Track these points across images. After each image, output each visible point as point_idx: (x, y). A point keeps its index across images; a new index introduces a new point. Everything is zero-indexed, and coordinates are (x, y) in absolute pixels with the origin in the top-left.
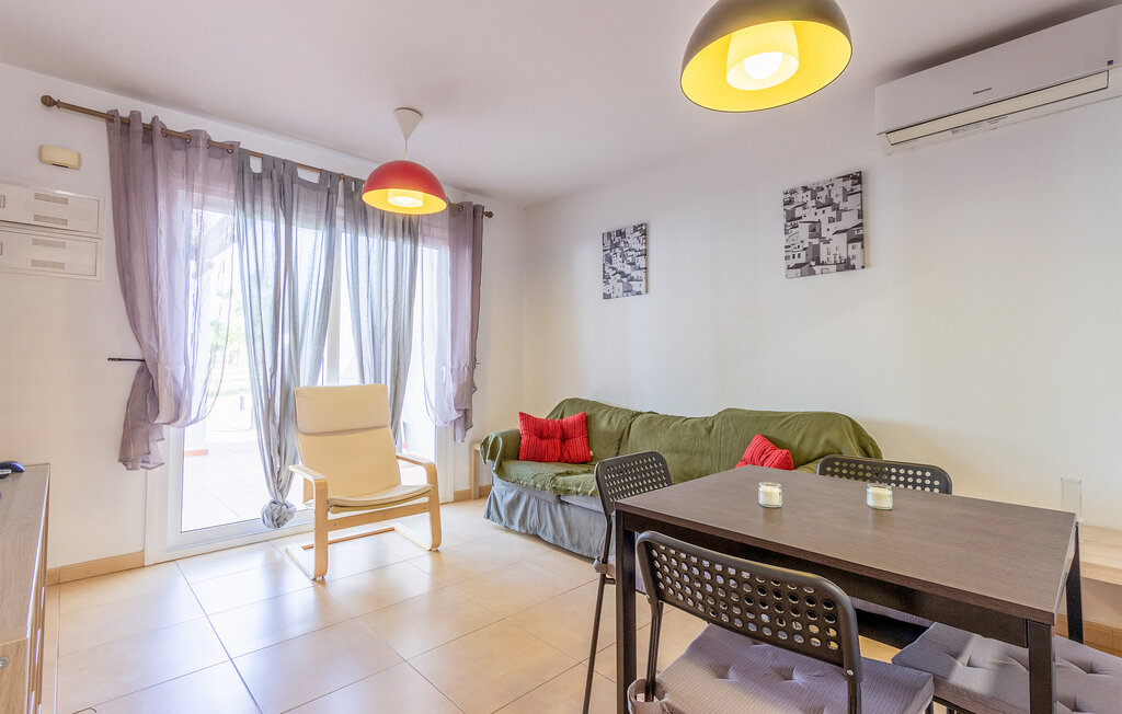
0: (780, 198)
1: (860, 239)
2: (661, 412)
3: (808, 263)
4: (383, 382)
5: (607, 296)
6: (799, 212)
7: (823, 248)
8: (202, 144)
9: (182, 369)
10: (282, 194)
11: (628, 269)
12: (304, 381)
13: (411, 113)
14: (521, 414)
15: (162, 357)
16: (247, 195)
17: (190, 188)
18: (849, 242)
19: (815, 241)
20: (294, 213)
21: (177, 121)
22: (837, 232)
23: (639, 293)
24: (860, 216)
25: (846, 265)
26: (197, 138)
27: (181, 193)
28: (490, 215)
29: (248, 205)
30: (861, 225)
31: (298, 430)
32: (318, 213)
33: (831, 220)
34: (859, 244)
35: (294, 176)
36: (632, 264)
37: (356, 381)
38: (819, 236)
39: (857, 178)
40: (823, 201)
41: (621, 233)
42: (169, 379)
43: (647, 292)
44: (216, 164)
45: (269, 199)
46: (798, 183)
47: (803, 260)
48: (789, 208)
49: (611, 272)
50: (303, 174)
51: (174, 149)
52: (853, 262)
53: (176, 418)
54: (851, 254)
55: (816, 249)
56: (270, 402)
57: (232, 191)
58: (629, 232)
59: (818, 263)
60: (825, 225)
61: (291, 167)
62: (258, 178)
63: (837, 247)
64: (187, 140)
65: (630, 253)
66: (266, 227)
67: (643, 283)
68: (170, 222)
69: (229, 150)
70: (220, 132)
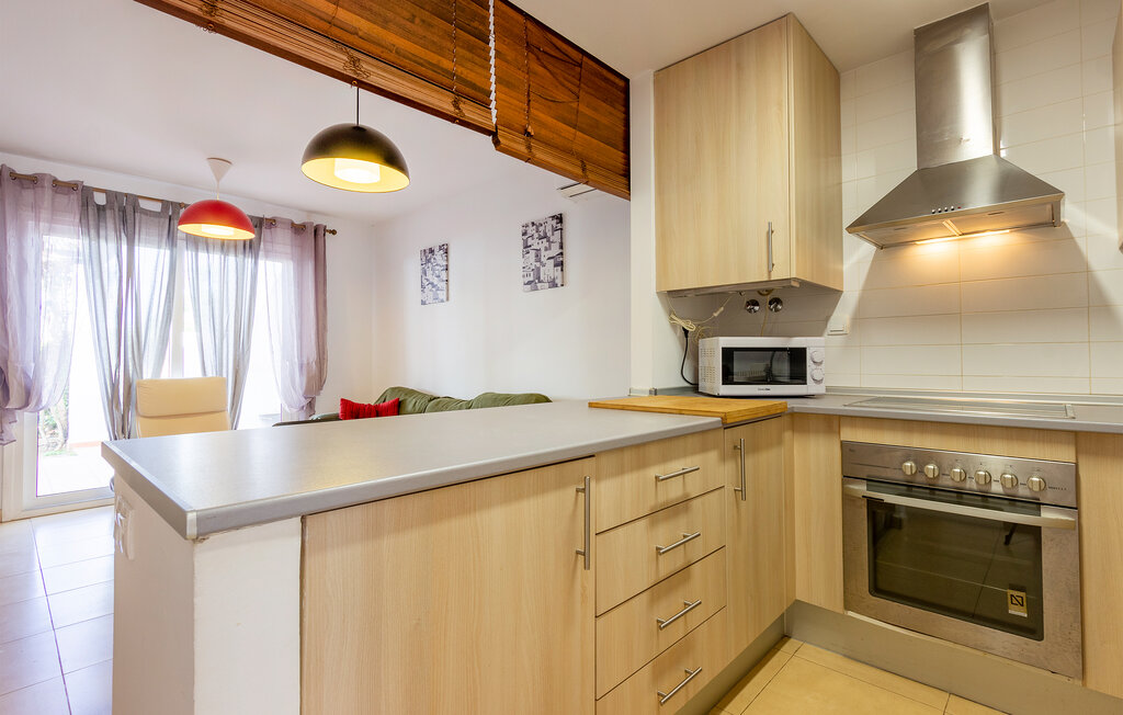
0: (521, 230)
1: (562, 264)
2: (456, 397)
3: (534, 283)
4: (225, 375)
5: (423, 303)
6: (530, 242)
7: (542, 269)
8: (47, 184)
9: (33, 365)
10: (124, 222)
11: (436, 281)
12: (147, 374)
13: (220, 162)
14: (342, 400)
15: (12, 356)
16: (91, 223)
17: (37, 220)
18: (555, 266)
19: (538, 264)
20: (137, 236)
21: (24, 166)
22: (549, 258)
23: (442, 301)
24: (561, 247)
25: (553, 284)
26: (43, 180)
27: (31, 224)
28: (334, 232)
29: (93, 232)
30: (562, 254)
31: (138, 414)
32: (160, 236)
33: (546, 249)
34: (559, 268)
35: (136, 208)
36: (438, 277)
37: (199, 374)
38: (540, 261)
39: (560, 218)
40: (542, 234)
41: (432, 251)
42: (19, 374)
43: (448, 299)
44: (62, 199)
45: (113, 226)
46: (529, 220)
47: (531, 279)
48: (525, 237)
49: (426, 283)
50: (144, 204)
51: (23, 188)
52: (557, 281)
53: (27, 404)
54: (556, 274)
55: (538, 269)
56: (115, 386)
57: (77, 220)
58: (437, 249)
59: (540, 282)
60: (543, 253)
61: (134, 200)
62: (100, 209)
63: (549, 270)
64: (33, 181)
65: (437, 268)
66: (110, 248)
67: (445, 293)
68: (21, 248)
69: (72, 187)
70: (65, 174)
